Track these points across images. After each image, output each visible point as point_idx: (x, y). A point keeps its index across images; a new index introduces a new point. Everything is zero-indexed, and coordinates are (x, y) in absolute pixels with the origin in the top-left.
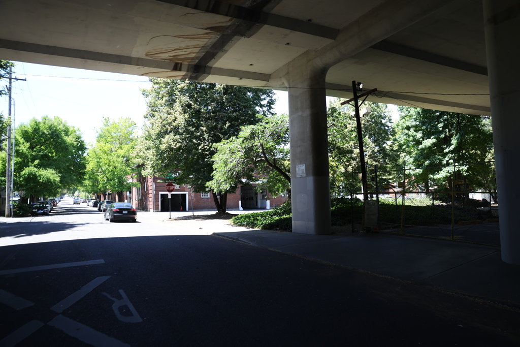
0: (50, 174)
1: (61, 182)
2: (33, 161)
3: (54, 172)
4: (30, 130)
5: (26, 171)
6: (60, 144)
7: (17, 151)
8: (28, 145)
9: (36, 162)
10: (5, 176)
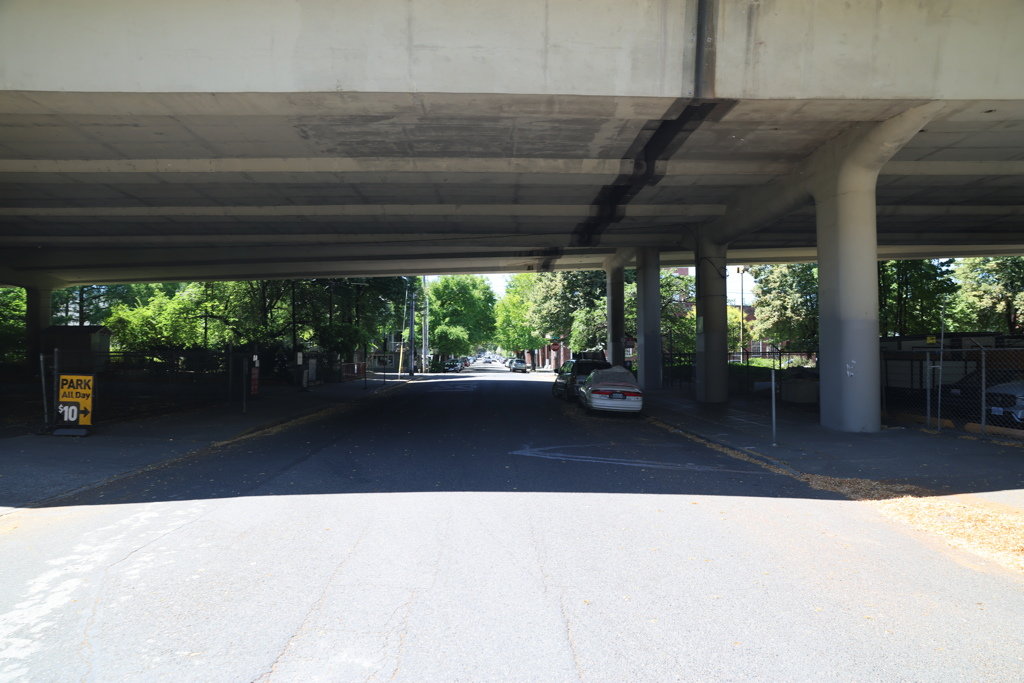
0: (459, 332)
1: (469, 339)
2: (444, 320)
3: (463, 329)
4: (441, 288)
5: (439, 330)
6: (468, 299)
7: (431, 310)
8: (439, 302)
9: (447, 320)
10: (421, 334)
